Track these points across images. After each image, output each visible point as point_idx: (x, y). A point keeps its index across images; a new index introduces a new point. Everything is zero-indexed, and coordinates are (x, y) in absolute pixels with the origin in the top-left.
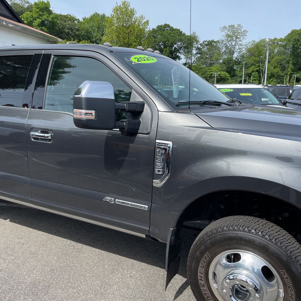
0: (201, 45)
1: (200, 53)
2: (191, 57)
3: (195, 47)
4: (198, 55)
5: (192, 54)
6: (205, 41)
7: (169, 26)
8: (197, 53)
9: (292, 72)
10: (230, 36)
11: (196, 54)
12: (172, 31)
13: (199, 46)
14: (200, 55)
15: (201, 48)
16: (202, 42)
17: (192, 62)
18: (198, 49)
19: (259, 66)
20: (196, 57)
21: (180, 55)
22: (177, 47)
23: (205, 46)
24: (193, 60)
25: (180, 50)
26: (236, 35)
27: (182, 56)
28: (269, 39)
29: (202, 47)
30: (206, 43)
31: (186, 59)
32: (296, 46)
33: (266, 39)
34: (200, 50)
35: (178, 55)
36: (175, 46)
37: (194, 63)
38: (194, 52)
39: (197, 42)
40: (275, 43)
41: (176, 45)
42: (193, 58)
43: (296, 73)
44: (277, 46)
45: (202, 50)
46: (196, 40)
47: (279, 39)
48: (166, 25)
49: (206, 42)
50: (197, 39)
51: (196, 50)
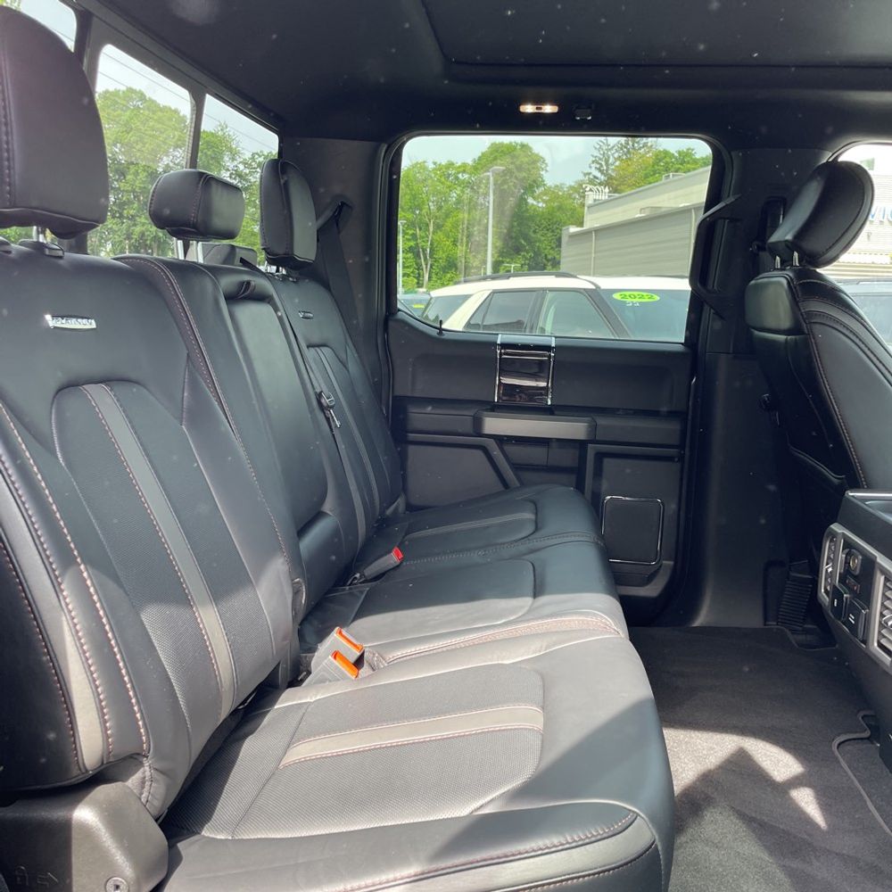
0: (245, 163)
3: (228, 170)
6: (257, 154)
7: (142, 97)
9: (499, 256)
12: (154, 112)
13: (241, 167)
15: (247, 175)
16: (247, 156)
19: (414, 237)
22: (171, 164)
28: (435, 163)
29: (247, 171)
30: (261, 159)
32: (506, 187)
33: (425, 162)
36: (166, 160)
39: (234, 154)
40: (449, 175)
41: (168, 156)
43: (508, 260)
44: (455, 184)
45: (247, 180)
46: (230, 150)
47: (459, 167)
48: (131, 90)
49: (260, 156)
50: (234, 146)
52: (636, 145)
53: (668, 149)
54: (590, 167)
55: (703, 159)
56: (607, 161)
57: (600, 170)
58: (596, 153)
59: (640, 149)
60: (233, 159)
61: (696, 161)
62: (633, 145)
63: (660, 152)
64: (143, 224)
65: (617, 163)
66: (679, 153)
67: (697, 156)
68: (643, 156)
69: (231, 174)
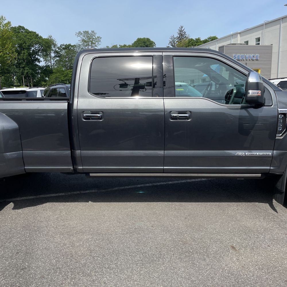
0: (58, 48)
1: (58, 57)
2: (51, 60)
4: (58, 58)
5: (50, 57)
6: (62, 45)
7: (23, 28)
8: (56, 56)
10: (86, 41)
11: (54, 57)
12: (28, 33)
13: (57, 49)
14: (59, 58)
15: (59, 52)
16: (59, 46)
17: (52, 65)
18: (56, 52)
20: (55, 60)
21: (39, 58)
22: (35, 50)
23: (63, 50)
24: (52, 63)
25: (39, 53)
26: (91, 40)
27: (42, 59)
28: (120, 45)
30: (64, 47)
31: (45, 62)
33: (117, 45)
34: (59, 53)
35: (38, 58)
36: (33, 49)
37: (54, 65)
38: (53, 55)
39: (55, 45)
41: (33, 47)
42: (52, 60)
45: (60, 54)
46: (53, 44)
47: (128, 46)
48: (20, 27)
49: (63, 46)
50: (55, 43)
51: (54, 53)
52: (183, 37)
53: (192, 38)
54: (169, 45)
55: (203, 41)
56: (174, 42)
57: (172, 45)
58: (170, 40)
59: (184, 38)
60: (54, 47)
61: (201, 42)
62: (182, 37)
63: (190, 39)
64: (27, 70)
65: (177, 43)
66: (196, 39)
67: (201, 40)
68: (185, 40)
69: (54, 52)
